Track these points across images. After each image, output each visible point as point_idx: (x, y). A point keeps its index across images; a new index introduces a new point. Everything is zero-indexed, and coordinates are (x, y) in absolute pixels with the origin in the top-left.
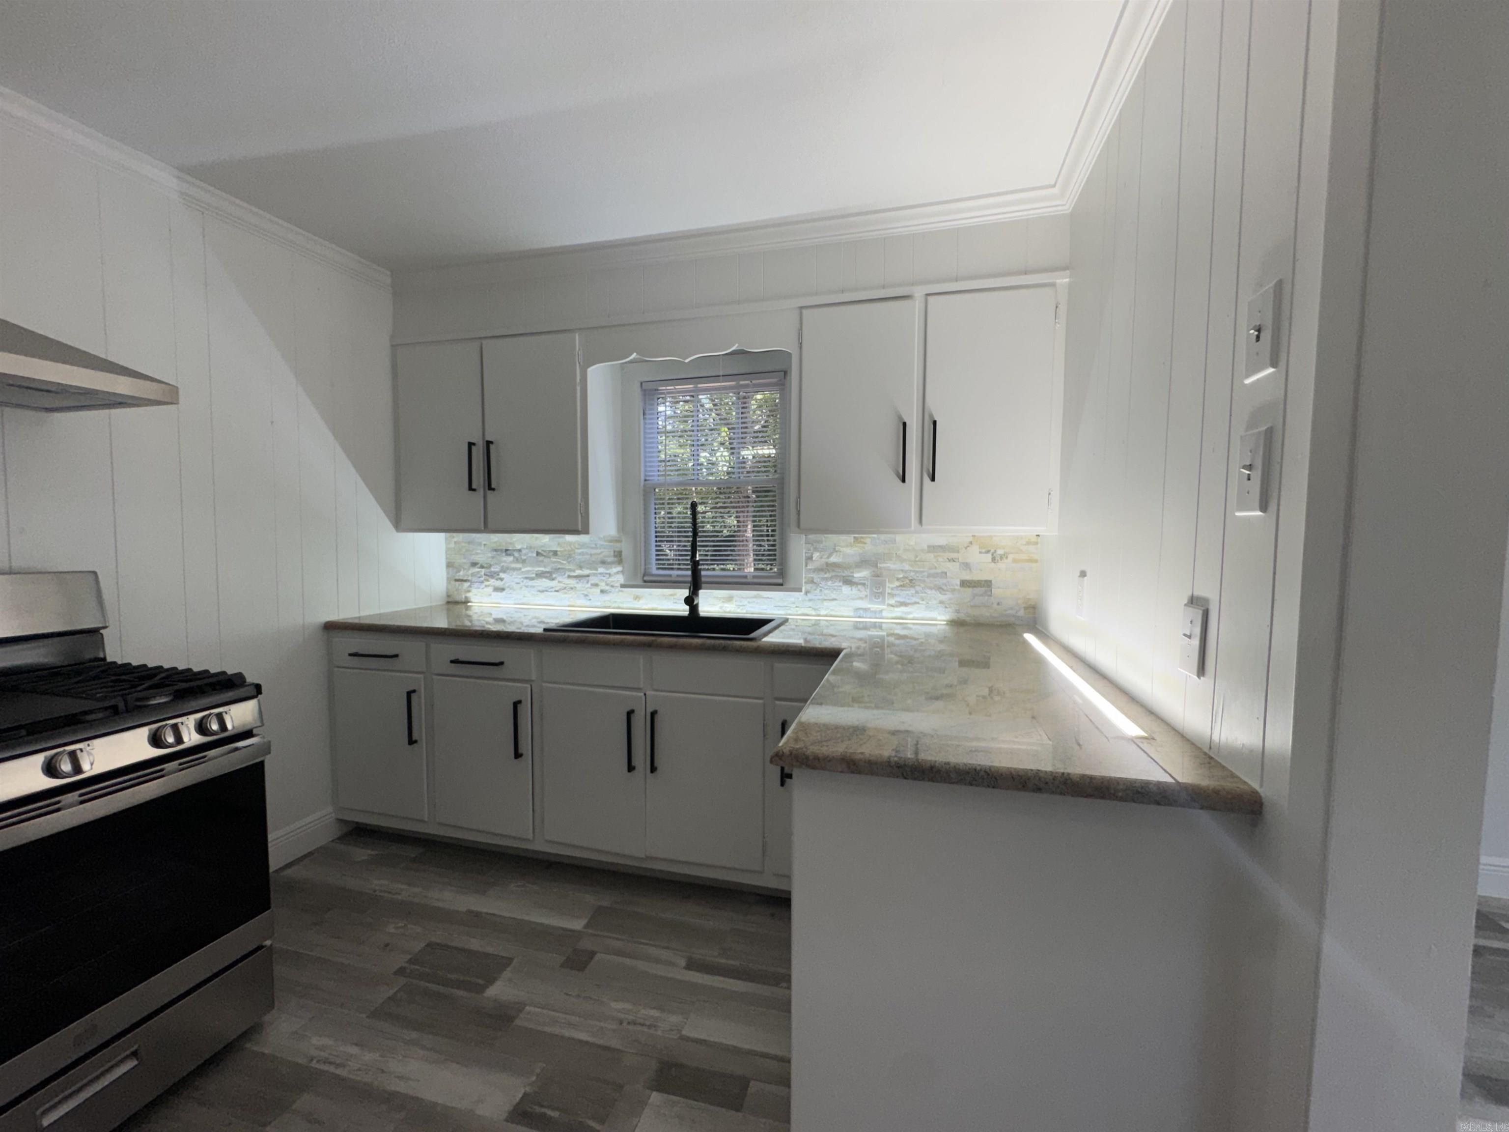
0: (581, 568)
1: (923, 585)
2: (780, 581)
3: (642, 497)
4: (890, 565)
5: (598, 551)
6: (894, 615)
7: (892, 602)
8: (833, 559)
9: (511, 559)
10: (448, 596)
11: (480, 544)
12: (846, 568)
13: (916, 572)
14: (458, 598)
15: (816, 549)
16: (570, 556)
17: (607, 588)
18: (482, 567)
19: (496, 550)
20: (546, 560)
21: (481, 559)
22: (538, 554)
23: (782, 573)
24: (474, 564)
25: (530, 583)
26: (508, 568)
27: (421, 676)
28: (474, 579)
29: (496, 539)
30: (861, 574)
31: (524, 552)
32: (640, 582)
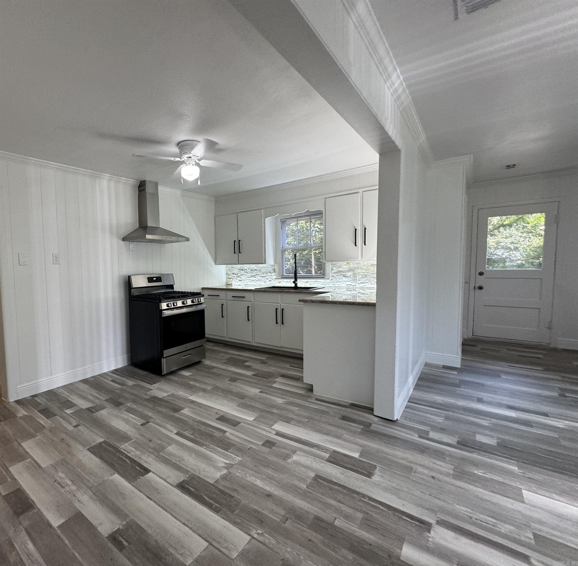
0: (263, 274)
1: (369, 277)
2: (323, 276)
3: (281, 253)
4: (358, 271)
5: (268, 269)
6: (360, 286)
7: (359, 282)
8: (339, 270)
9: (243, 272)
10: (226, 283)
11: (235, 268)
12: (344, 272)
13: (367, 273)
14: (229, 283)
15: (334, 266)
16: (260, 271)
17: (271, 280)
18: (236, 274)
19: (239, 270)
20: (253, 272)
21: (236, 272)
22: (251, 270)
23: (324, 274)
24: (233, 274)
25: (249, 279)
26: (243, 275)
27: (225, 301)
28: (234, 278)
29: (239, 266)
30: (348, 274)
31: (247, 270)
32: (280, 278)
